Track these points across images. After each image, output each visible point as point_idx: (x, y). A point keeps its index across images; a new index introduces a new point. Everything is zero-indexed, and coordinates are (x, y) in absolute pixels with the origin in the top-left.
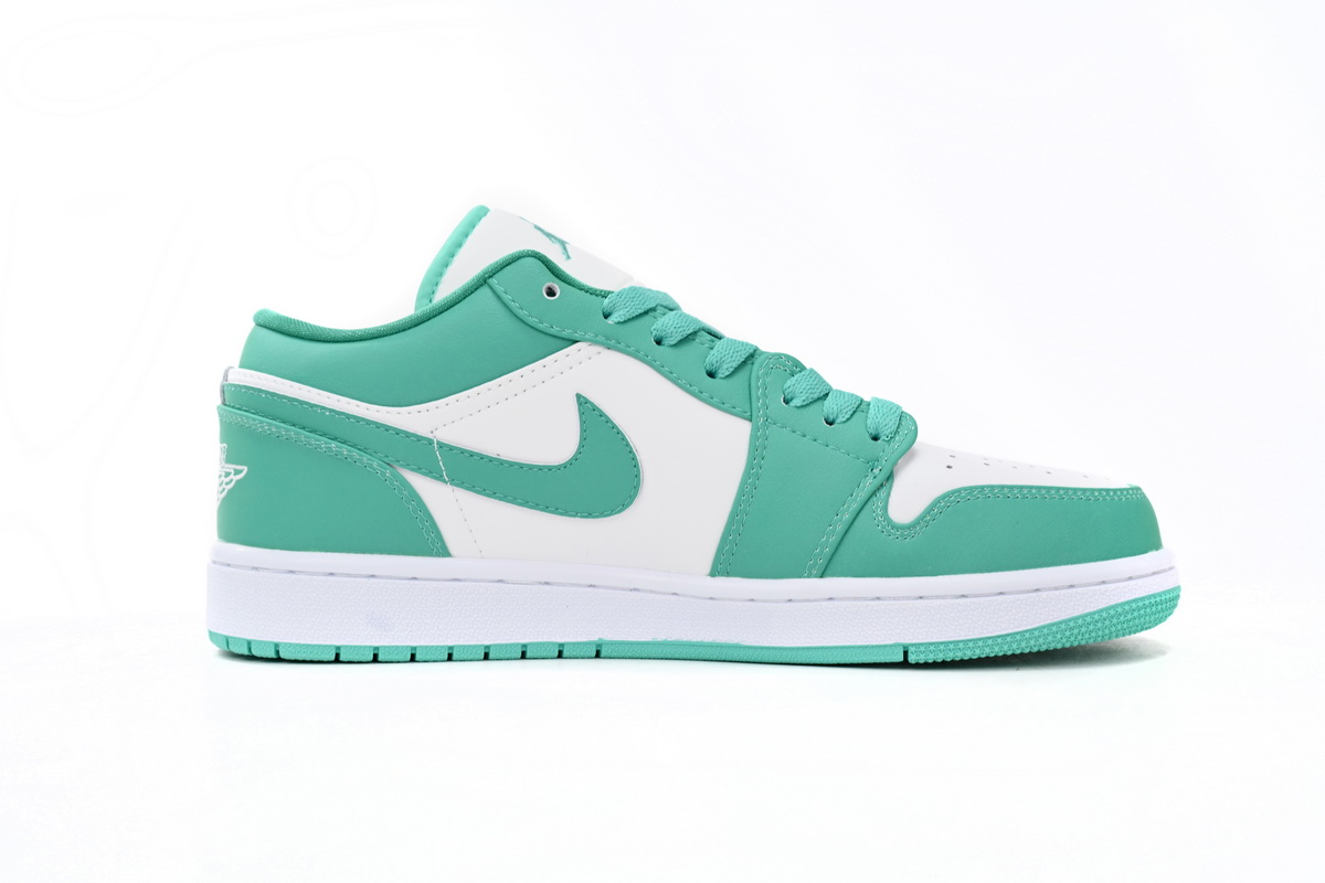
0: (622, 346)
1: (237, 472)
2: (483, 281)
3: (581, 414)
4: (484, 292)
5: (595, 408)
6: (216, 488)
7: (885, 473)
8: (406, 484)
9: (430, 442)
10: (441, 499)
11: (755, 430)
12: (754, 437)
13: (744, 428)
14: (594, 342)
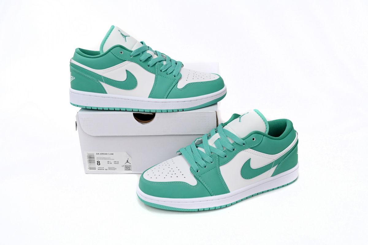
0: (134, 61)
1: (73, 78)
2: (109, 51)
3: (127, 73)
4: (110, 52)
5: (129, 72)
6: (70, 80)
7: (177, 81)
8: (101, 84)
9: (101, 76)
10: (106, 86)
11: (156, 76)
12: (156, 77)
13: (154, 75)
14: (128, 61)
